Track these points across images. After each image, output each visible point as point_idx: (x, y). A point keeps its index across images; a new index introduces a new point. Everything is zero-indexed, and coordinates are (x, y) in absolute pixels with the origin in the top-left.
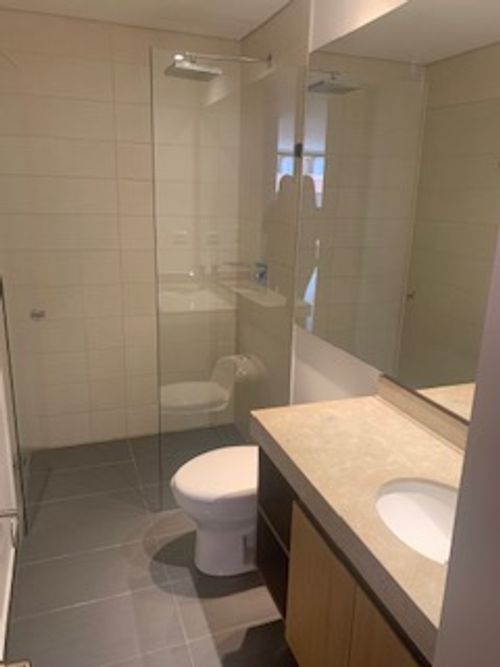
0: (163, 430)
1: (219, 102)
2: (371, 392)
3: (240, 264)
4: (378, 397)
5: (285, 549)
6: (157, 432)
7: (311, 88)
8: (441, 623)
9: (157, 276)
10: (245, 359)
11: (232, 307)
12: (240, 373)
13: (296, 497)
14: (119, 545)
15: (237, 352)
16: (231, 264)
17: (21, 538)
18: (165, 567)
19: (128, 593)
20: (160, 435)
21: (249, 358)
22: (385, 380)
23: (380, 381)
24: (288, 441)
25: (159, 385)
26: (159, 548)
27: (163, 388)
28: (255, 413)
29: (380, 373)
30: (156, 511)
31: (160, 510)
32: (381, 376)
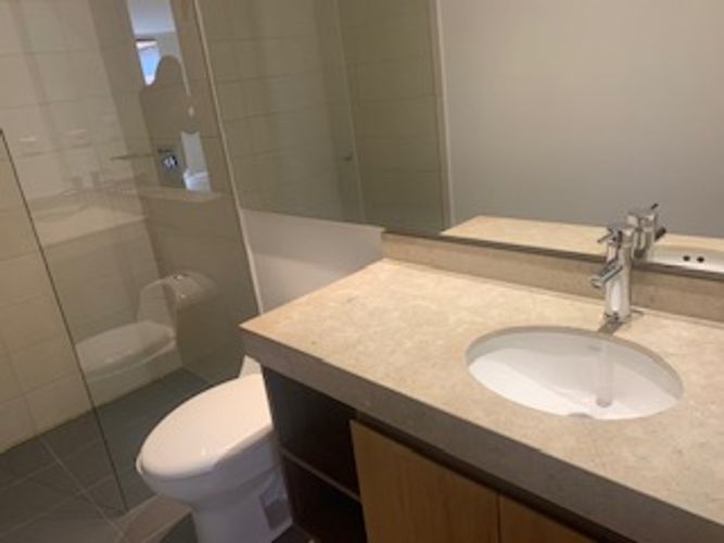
0: (97, 404)
2: (377, 257)
6: (88, 407)
10: (180, 277)
11: (140, 218)
15: (163, 275)
20: (94, 410)
21: (185, 275)
22: (391, 236)
23: (384, 239)
24: (314, 343)
28: (247, 325)
29: (381, 230)
30: (121, 513)
31: (127, 509)
32: (383, 233)
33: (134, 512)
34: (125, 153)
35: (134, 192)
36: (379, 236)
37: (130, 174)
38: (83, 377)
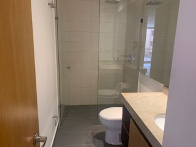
1: (121, 11)
2: (161, 91)
3: (125, 56)
4: (162, 92)
5: (128, 133)
7: (147, 4)
8: (163, 143)
9: (98, 61)
10: (125, 83)
12: (123, 88)
13: (131, 117)
14: (84, 132)
15: (123, 82)
16: (122, 56)
17: (59, 126)
18: (96, 140)
19: (85, 145)
20: (98, 105)
21: (126, 83)
22: (165, 87)
23: (163, 88)
25: (98, 89)
26: (95, 134)
27: (99, 91)
29: (164, 85)
30: (96, 125)
31: (97, 125)
32: (164, 86)
33: (98, 126)
34: (123, 55)
35: (123, 63)
36: (163, 86)
37: (123, 59)
38: (98, 95)
